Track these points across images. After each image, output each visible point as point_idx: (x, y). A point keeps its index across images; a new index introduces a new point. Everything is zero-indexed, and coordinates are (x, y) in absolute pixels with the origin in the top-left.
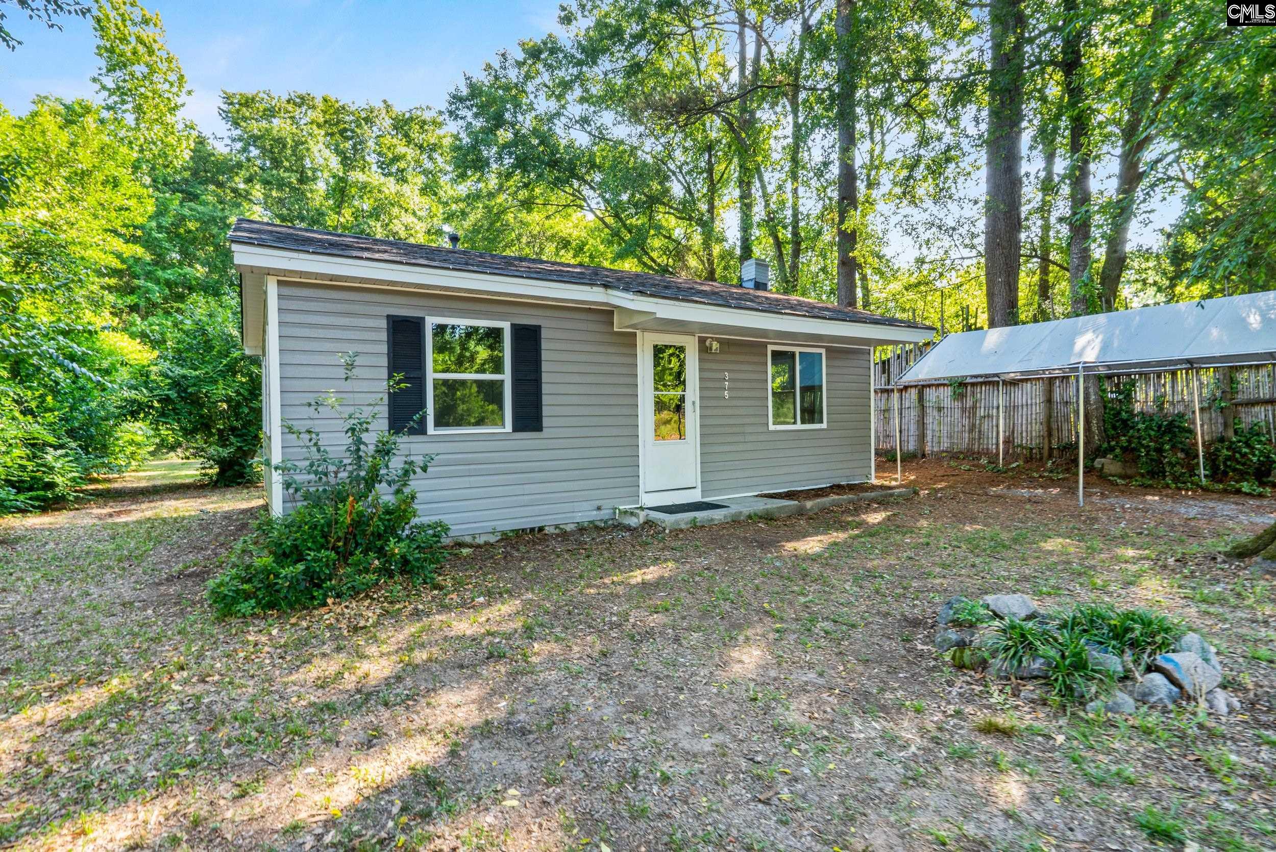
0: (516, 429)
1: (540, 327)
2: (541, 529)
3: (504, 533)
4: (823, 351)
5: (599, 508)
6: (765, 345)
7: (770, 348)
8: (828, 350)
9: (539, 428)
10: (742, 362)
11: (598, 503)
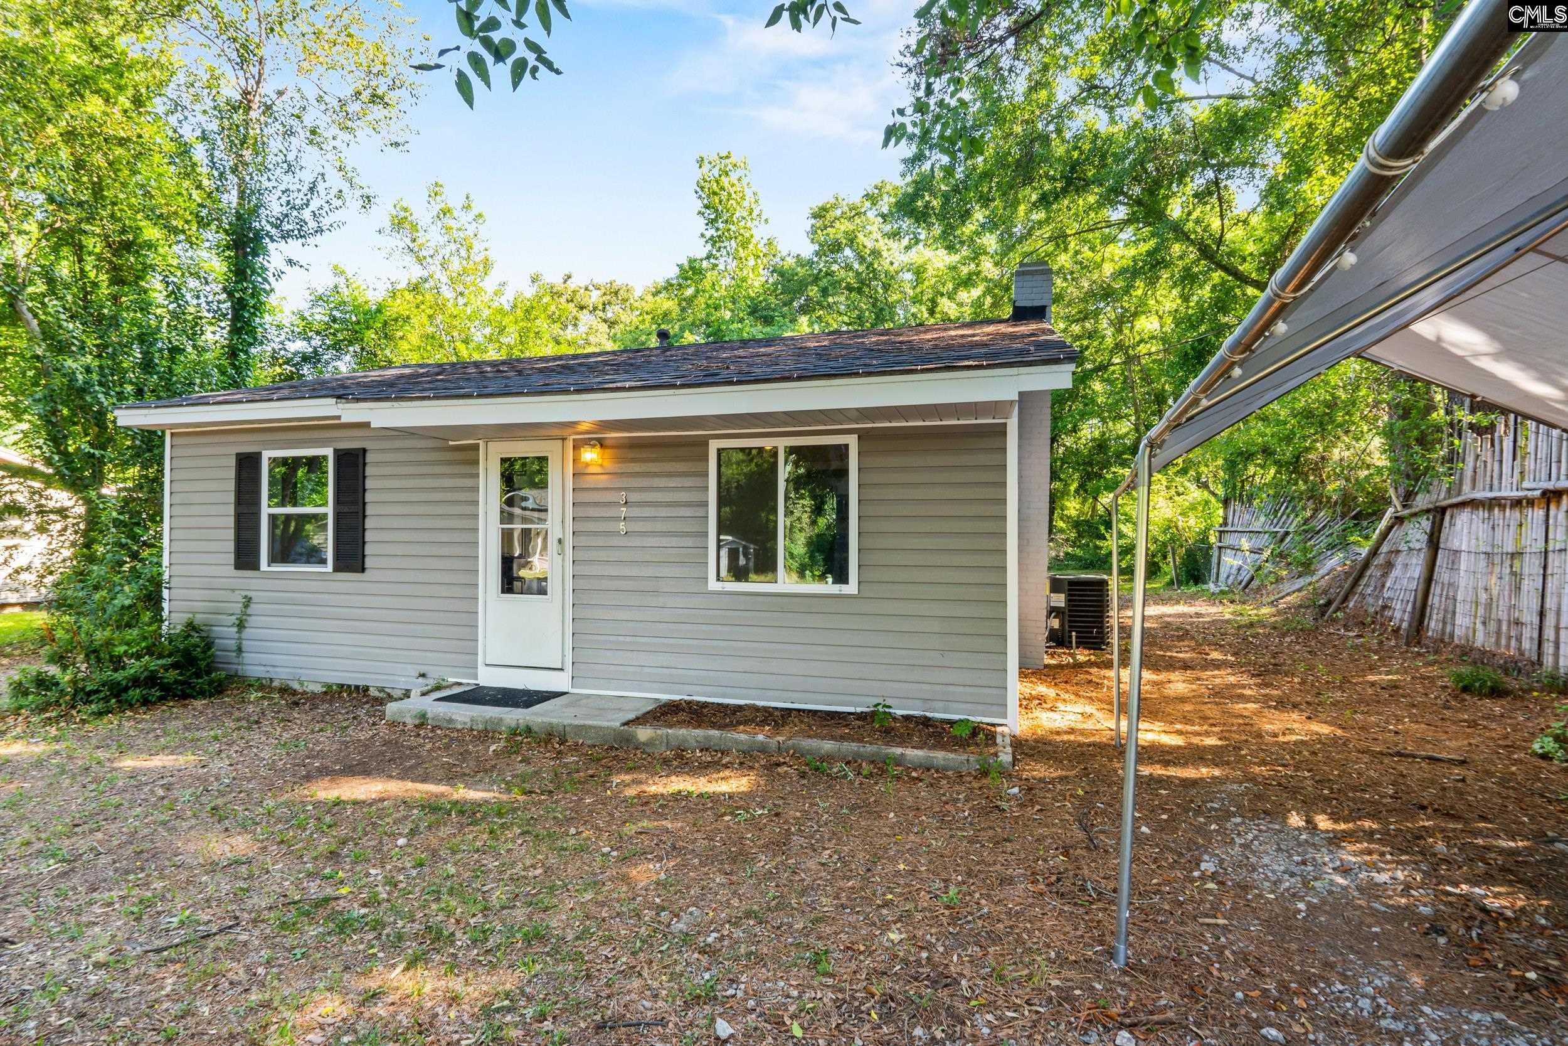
0: (337, 569)
1: (364, 451)
2: (366, 689)
3: (330, 686)
4: (852, 441)
5: (423, 675)
6: (703, 443)
7: (714, 446)
8: (864, 436)
9: (363, 570)
10: (656, 475)
11: (423, 670)
